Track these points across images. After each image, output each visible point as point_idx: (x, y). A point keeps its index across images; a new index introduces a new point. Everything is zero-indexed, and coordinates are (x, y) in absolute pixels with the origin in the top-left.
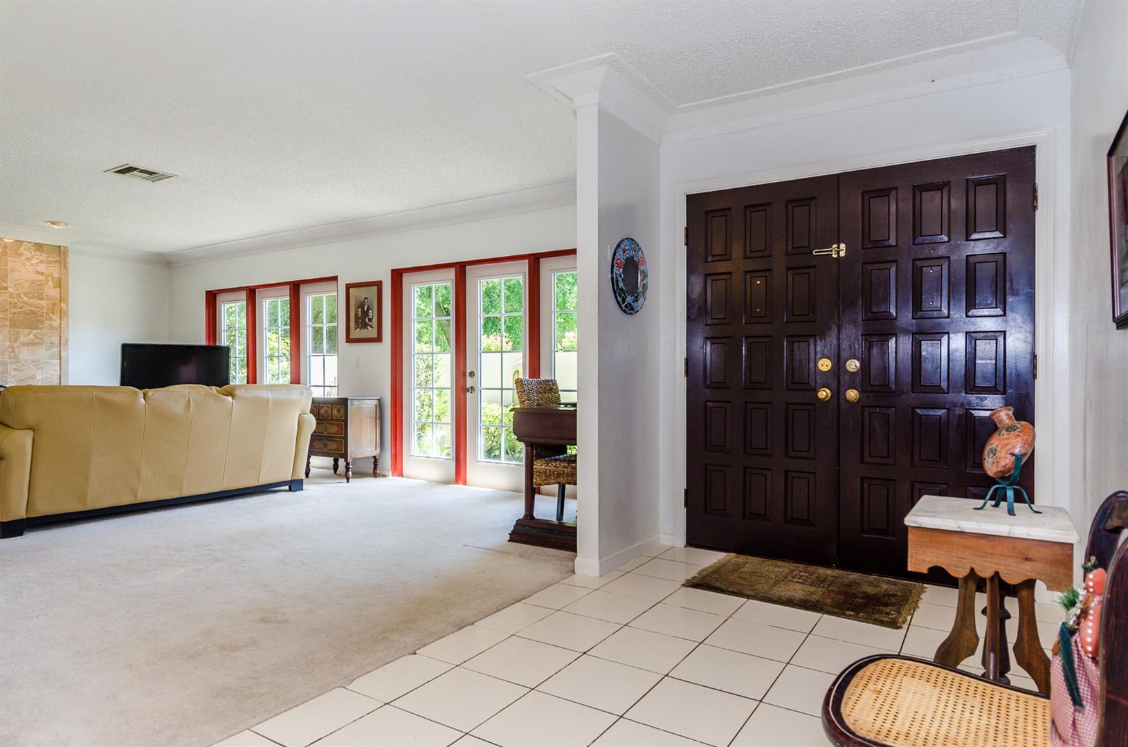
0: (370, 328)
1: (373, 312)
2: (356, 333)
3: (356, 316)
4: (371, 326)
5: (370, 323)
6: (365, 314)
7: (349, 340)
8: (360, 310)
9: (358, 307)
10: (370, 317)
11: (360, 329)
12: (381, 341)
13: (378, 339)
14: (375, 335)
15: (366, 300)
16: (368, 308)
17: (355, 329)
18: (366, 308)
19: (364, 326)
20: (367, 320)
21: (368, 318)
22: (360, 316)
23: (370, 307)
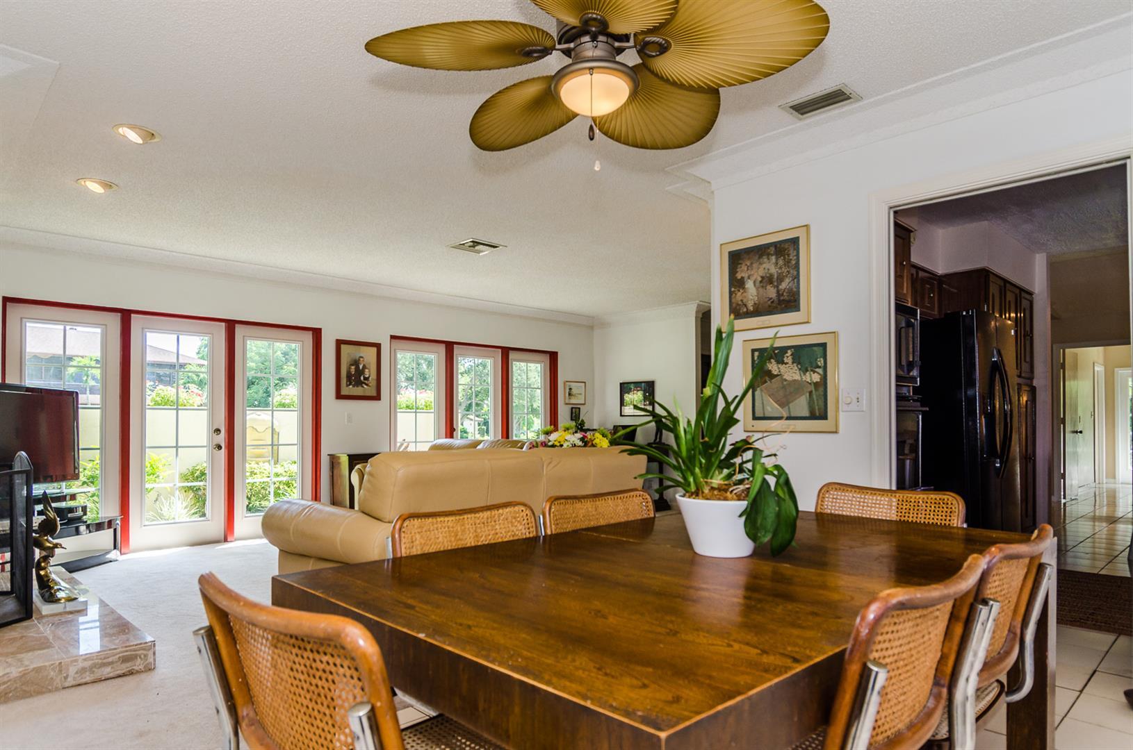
0: (365, 386)
1: (369, 371)
2: (345, 390)
3: (349, 373)
4: (367, 385)
5: (366, 382)
6: (360, 372)
7: (339, 396)
8: (353, 367)
9: (352, 365)
10: (367, 376)
11: (354, 386)
12: (380, 399)
13: (377, 397)
14: (374, 393)
15: (361, 359)
16: (364, 367)
17: (347, 386)
18: (361, 367)
19: (359, 383)
20: (362, 378)
21: (364, 377)
22: (353, 373)
23: (367, 366)
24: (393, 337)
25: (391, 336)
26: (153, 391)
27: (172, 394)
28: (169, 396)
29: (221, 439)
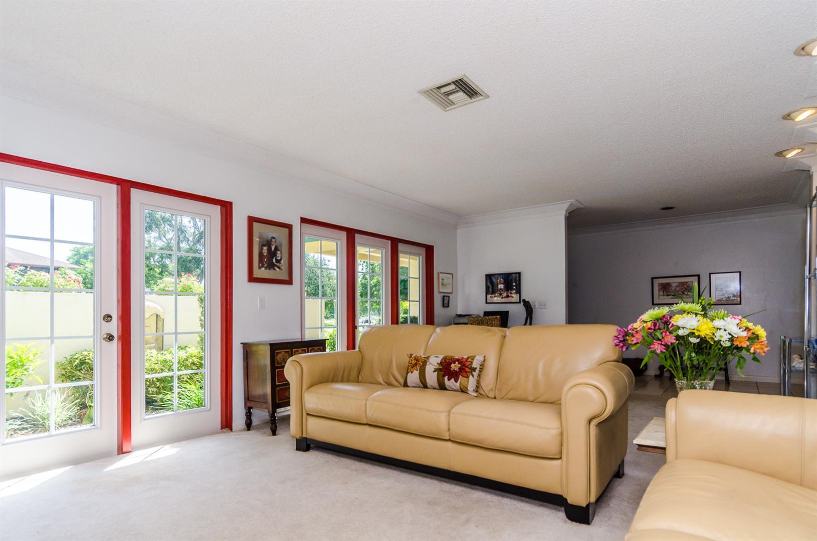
0: (277, 269)
1: (281, 254)
3: (261, 254)
4: (279, 268)
5: (278, 264)
6: (272, 254)
7: (252, 279)
8: (265, 248)
9: (264, 245)
10: (279, 258)
11: (266, 269)
12: (291, 284)
13: (289, 282)
14: (286, 278)
15: (273, 240)
16: (276, 249)
17: (260, 268)
18: (273, 248)
19: (271, 266)
20: (274, 261)
21: (276, 259)
22: (265, 255)
23: (279, 248)
24: (304, 220)
25: (301, 218)
26: (23, 275)
27: (46, 280)
28: (42, 281)
29: (114, 328)
